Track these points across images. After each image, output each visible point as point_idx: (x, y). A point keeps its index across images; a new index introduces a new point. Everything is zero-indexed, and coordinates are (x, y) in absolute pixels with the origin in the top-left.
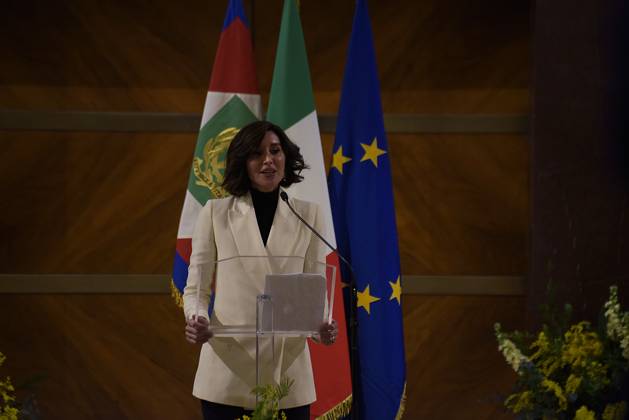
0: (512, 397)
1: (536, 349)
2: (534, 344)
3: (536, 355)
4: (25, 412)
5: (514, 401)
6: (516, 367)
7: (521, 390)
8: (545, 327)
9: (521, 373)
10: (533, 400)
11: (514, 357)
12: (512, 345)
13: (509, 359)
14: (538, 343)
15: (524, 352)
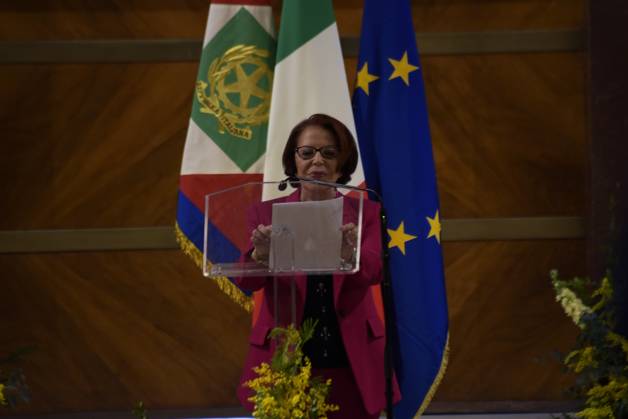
0: (573, 354)
1: (599, 297)
2: (596, 293)
3: (599, 305)
4: (11, 387)
5: (576, 359)
6: (576, 319)
7: (582, 346)
8: (608, 271)
9: (582, 326)
10: (597, 357)
11: (574, 307)
12: (572, 294)
13: (568, 310)
14: (601, 290)
15: (586, 302)
